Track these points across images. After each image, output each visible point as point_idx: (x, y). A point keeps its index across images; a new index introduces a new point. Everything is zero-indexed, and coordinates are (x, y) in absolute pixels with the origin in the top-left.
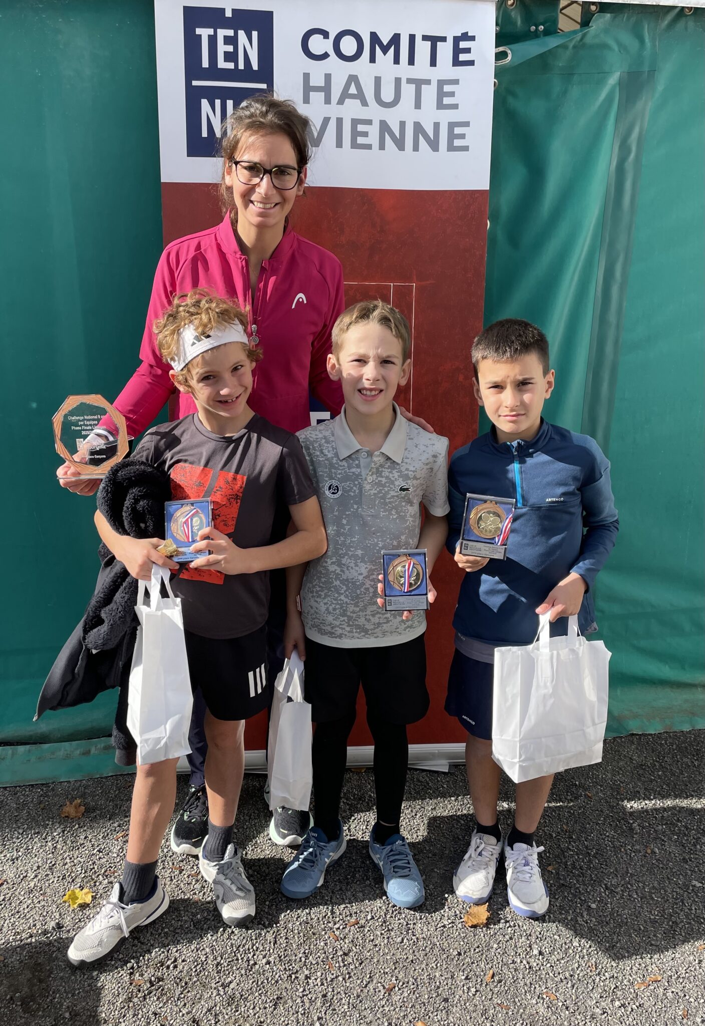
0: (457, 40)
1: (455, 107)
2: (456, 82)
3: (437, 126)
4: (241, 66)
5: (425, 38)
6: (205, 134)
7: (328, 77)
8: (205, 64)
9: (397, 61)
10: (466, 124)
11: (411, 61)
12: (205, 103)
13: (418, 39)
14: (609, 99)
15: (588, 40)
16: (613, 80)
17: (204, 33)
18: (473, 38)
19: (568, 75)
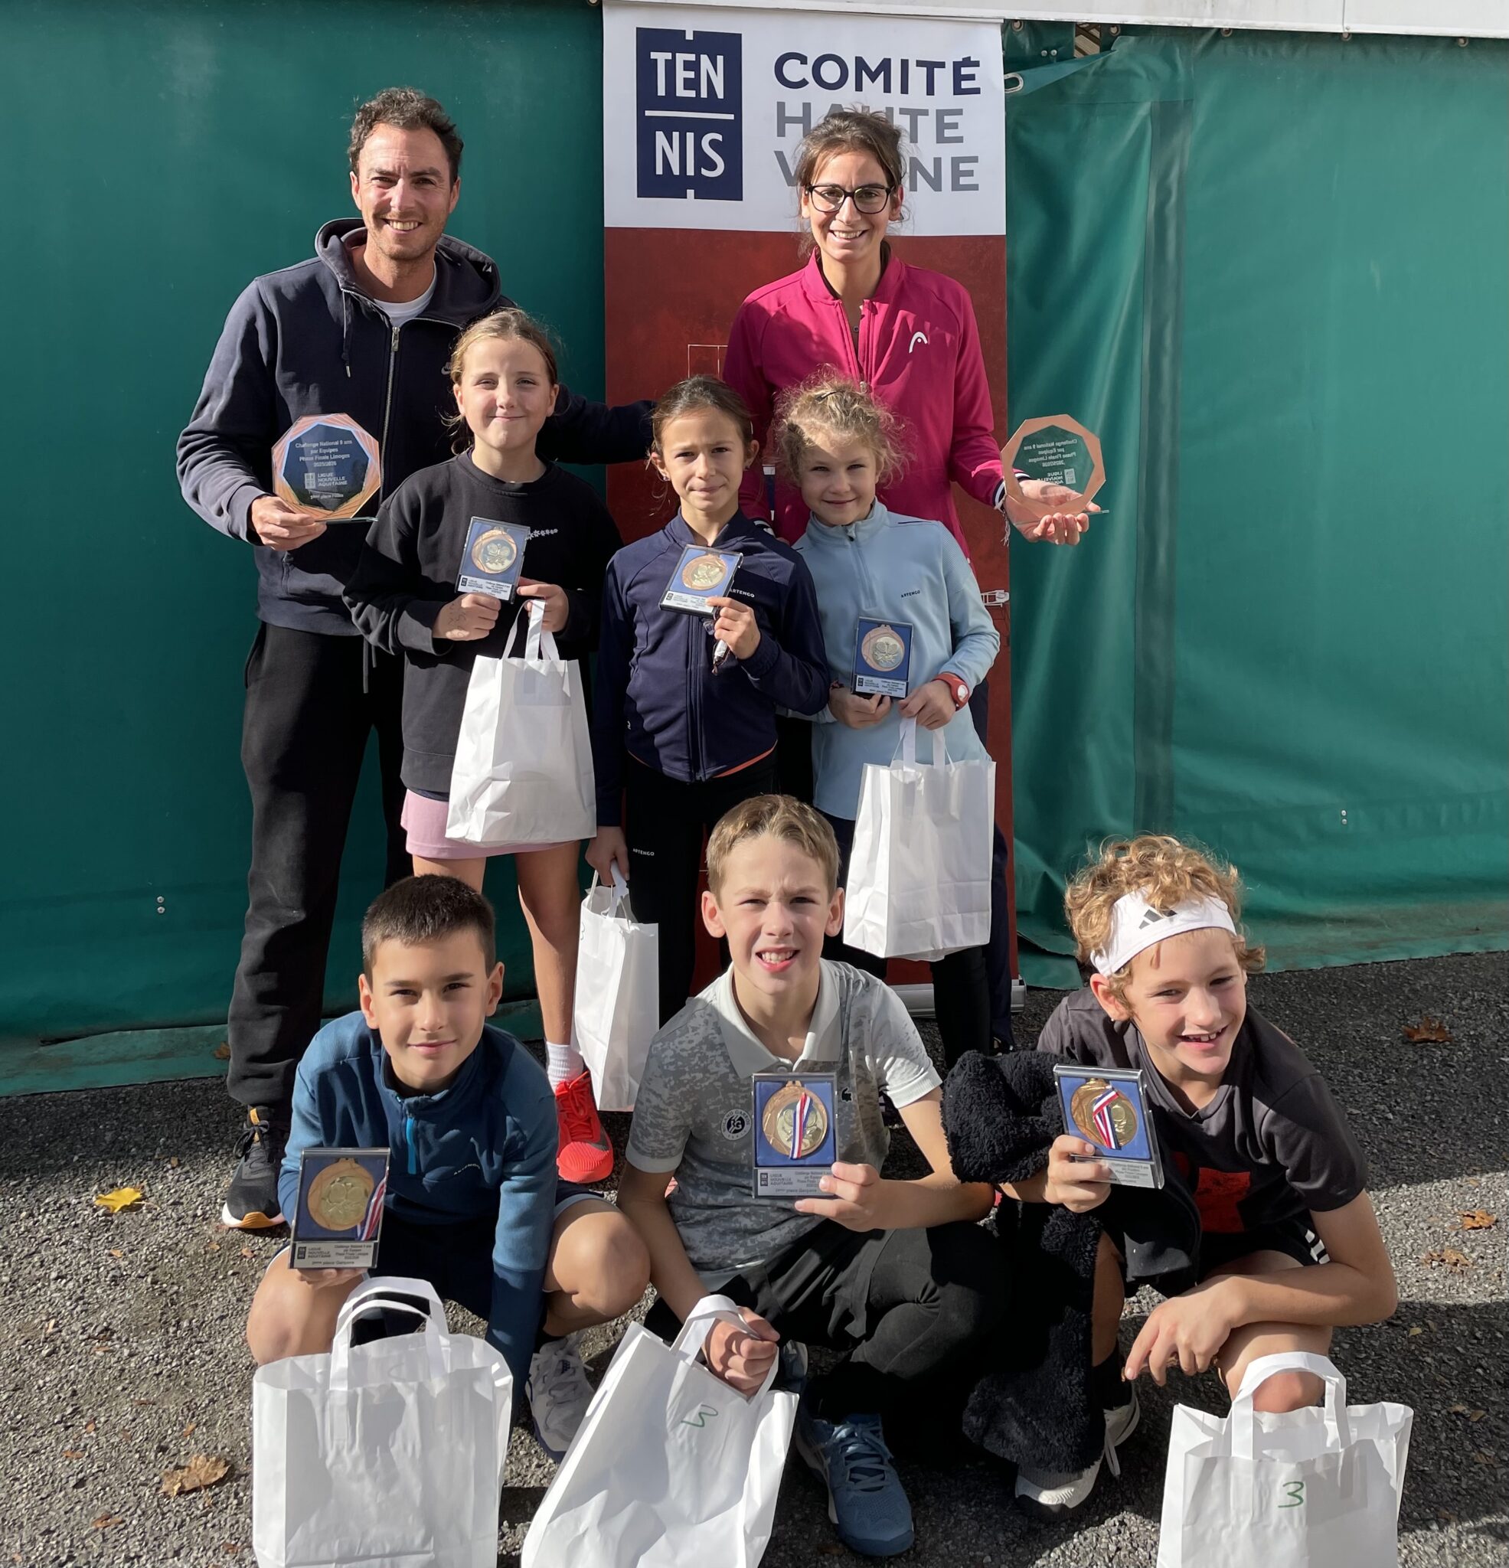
0: (957, 66)
1: (959, 140)
2: (959, 112)
3: (937, 162)
4: (704, 94)
5: (920, 64)
6: (659, 171)
7: (807, 107)
8: (661, 91)
9: (887, 89)
10: (975, 159)
11: (904, 89)
12: (660, 137)
13: (912, 66)
14: (1140, 133)
15: (1111, 65)
16: (1143, 110)
17: (661, 57)
18: (976, 64)
19: (1089, 104)
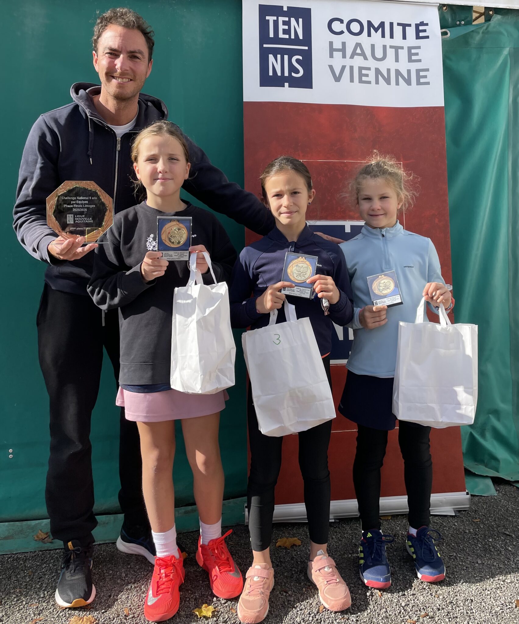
0: (417, 26)
1: (420, 61)
2: (419, 48)
3: (409, 72)
4: (293, 37)
5: (399, 24)
6: (271, 74)
7: (344, 44)
8: (271, 35)
9: (383, 36)
10: (427, 70)
11: (392, 36)
12: (271, 57)
13: (395, 25)
14: (505, 63)
15: (490, 29)
16: (506, 52)
17: (271, 19)
18: (427, 24)
19: (480, 47)
